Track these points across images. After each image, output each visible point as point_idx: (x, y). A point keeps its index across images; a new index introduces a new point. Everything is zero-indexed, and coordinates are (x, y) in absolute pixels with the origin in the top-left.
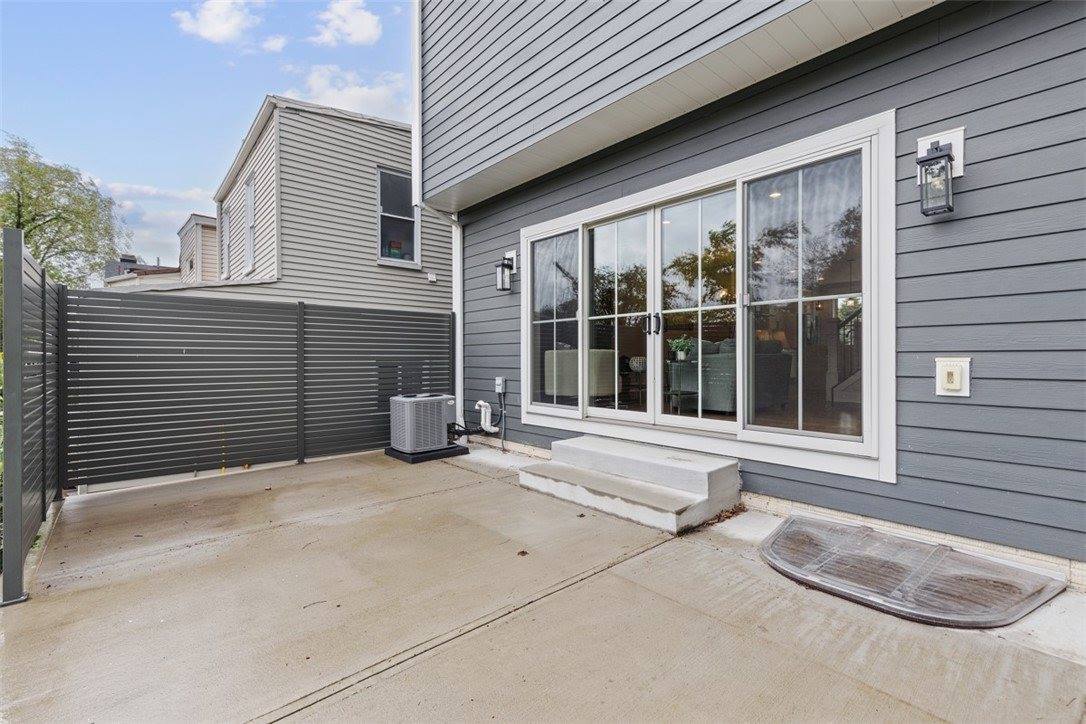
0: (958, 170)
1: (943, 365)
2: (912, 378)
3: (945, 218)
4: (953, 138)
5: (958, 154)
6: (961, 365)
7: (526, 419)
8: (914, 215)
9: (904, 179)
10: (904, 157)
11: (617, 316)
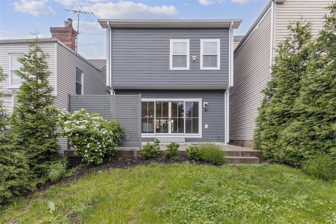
0: (207, 107)
2: (203, 126)
3: (206, 111)
4: (207, 103)
6: (207, 125)
8: (204, 110)
9: (203, 106)
10: (203, 104)
11: (162, 118)
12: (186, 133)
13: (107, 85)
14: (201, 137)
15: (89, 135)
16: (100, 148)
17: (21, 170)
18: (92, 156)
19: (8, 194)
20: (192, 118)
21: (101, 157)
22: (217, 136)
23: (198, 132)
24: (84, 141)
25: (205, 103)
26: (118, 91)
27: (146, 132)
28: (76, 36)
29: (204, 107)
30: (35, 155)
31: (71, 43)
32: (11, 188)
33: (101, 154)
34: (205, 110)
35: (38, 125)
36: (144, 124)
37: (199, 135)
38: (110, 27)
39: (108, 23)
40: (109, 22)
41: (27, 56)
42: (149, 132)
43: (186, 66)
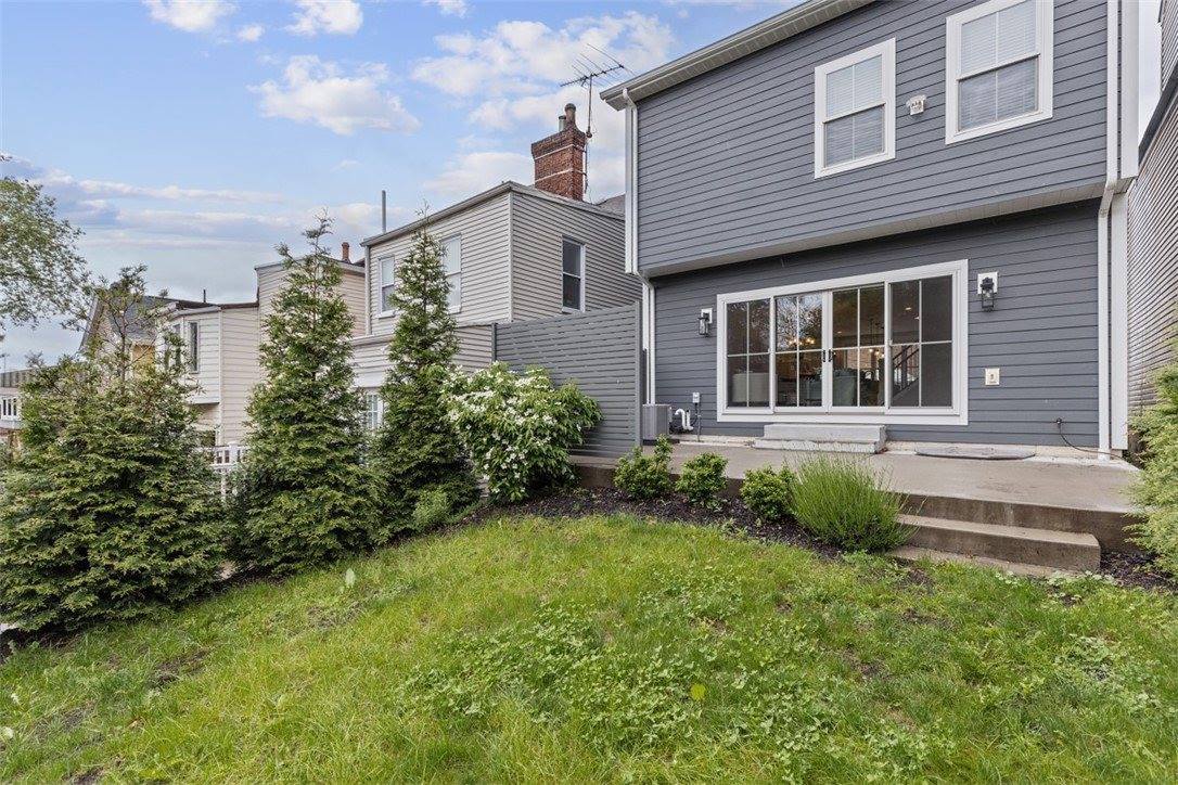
0: (995, 290)
1: (988, 372)
2: (975, 377)
3: (989, 310)
4: (993, 276)
5: (995, 281)
6: (996, 372)
7: (720, 419)
8: (978, 306)
9: (972, 291)
10: (972, 280)
11: (798, 351)
12: (894, 404)
13: (628, 270)
14: (965, 422)
15: (489, 428)
16: (513, 462)
17: (361, 499)
18: (499, 479)
19: (331, 542)
20: (920, 344)
21: (519, 483)
22: (1054, 416)
23: (948, 402)
24: (481, 443)
25: (981, 277)
26: (664, 282)
27: (743, 404)
28: (583, 144)
29: (980, 292)
30: (406, 468)
31: (571, 170)
32: (339, 533)
33: (517, 476)
34: (987, 305)
35: (414, 407)
36: (738, 377)
37: (958, 412)
38: (631, 102)
39: (625, 91)
40: (628, 89)
41: (406, 261)
42: (752, 404)
43: (880, 148)
